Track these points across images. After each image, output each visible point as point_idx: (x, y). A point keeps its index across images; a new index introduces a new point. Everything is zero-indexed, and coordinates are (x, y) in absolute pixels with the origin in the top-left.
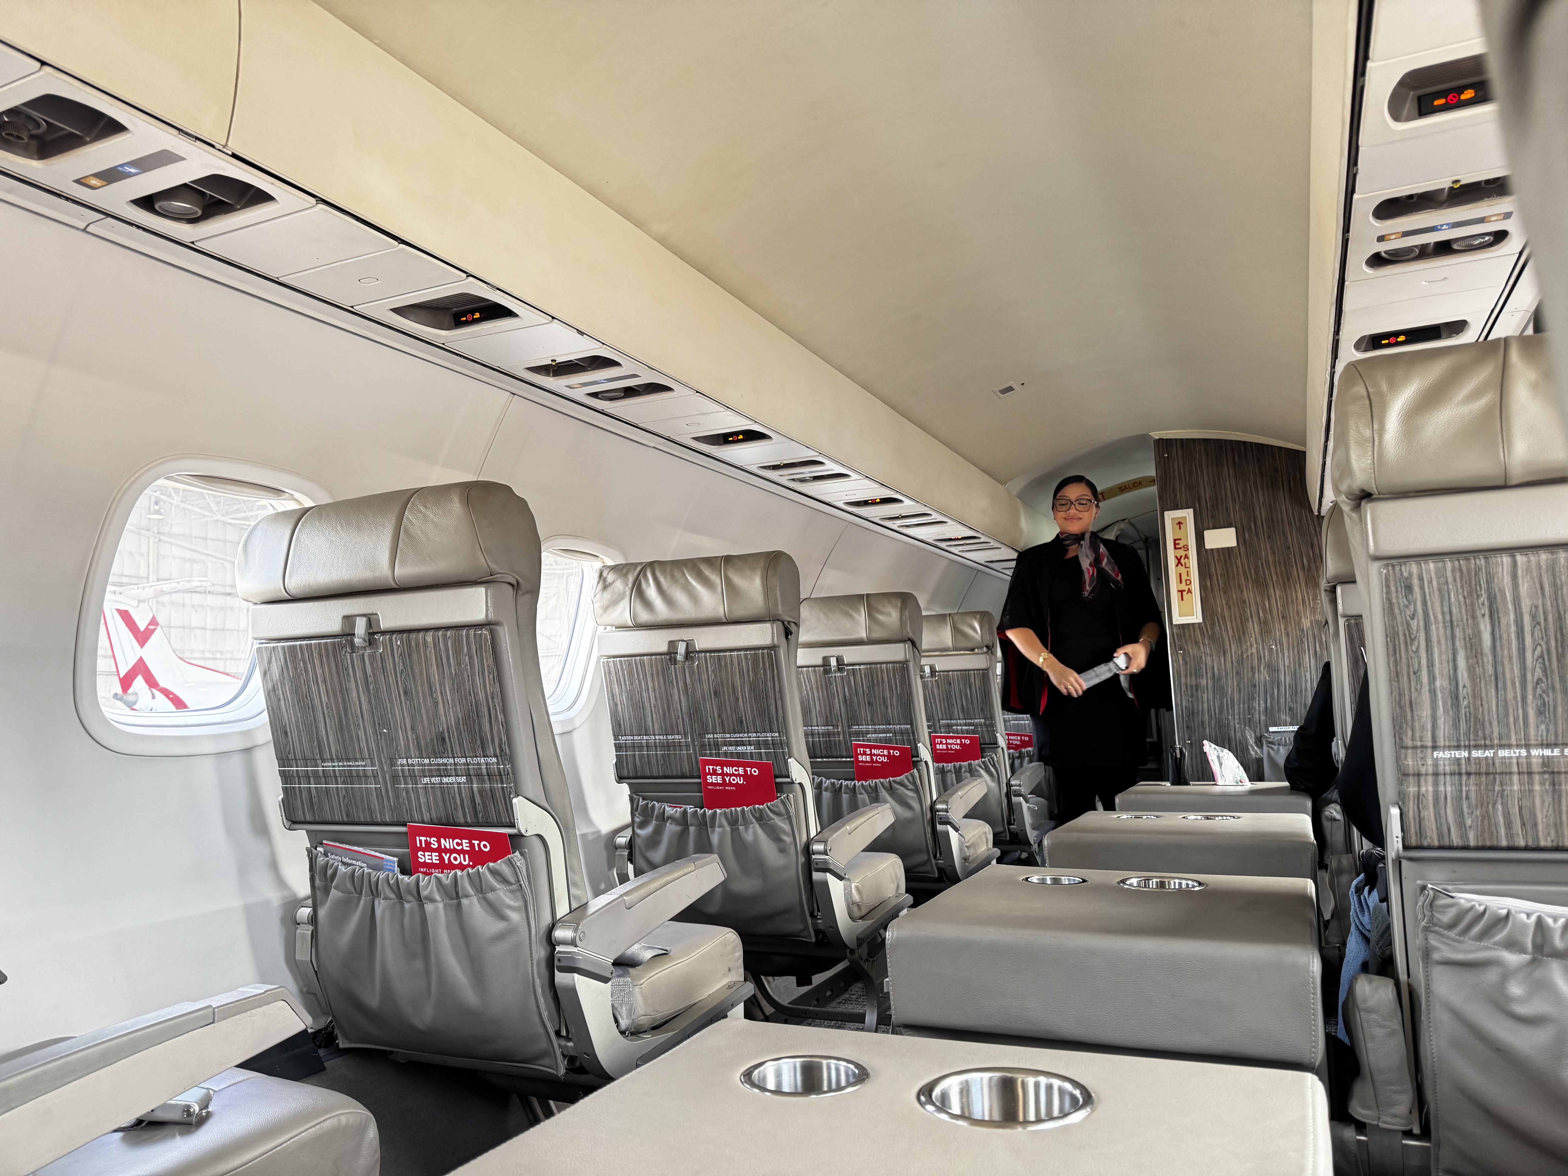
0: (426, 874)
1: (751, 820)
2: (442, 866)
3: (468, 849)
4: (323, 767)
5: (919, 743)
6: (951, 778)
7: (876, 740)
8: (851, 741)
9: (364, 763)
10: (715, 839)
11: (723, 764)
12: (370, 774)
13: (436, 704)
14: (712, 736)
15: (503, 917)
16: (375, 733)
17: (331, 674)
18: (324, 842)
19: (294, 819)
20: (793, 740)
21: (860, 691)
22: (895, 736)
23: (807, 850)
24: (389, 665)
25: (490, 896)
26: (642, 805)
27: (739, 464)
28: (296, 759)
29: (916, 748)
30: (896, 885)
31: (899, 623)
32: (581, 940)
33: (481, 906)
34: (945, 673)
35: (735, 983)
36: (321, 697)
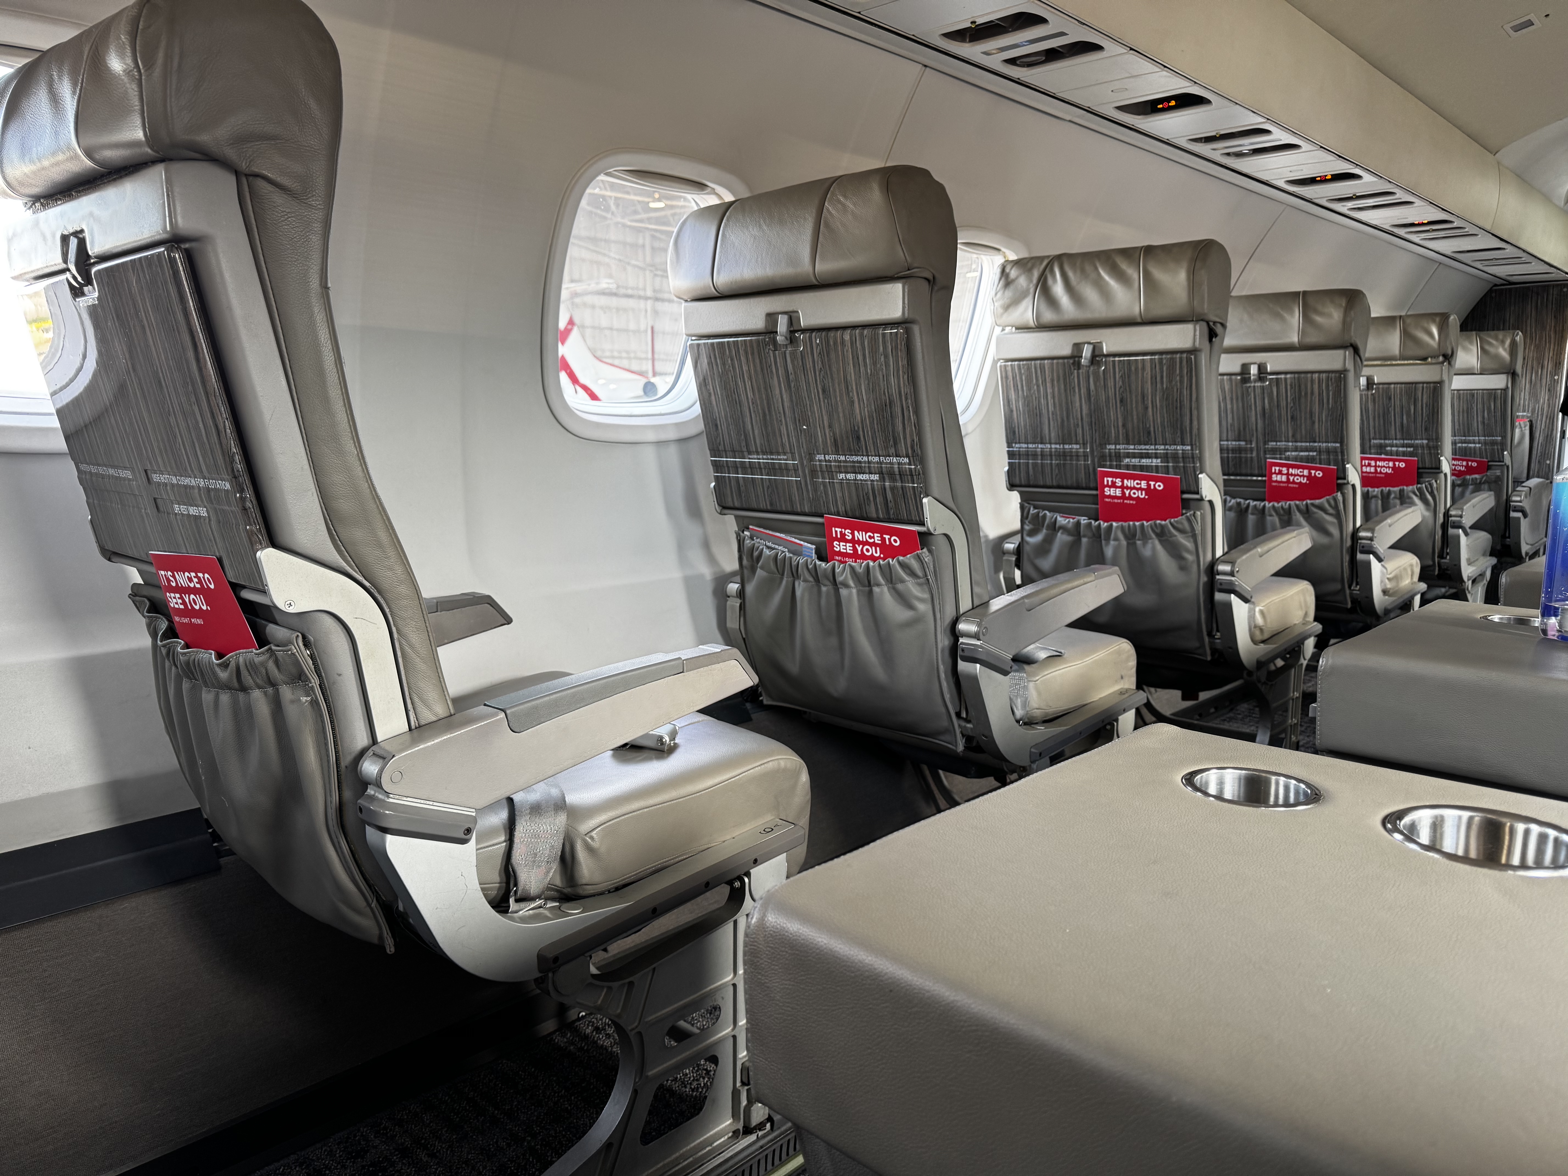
0: (841, 562)
1: (1150, 536)
2: (855, 556)
3: (880, 542)
4: (749, 459)
5: (1348, 463)
6: (1378, 504)
7: (1296, 459)
8: (1266, 458)
9: (785, 457)
10: (1109, 551)
11: (1123, 477)
12: (791, 467)
13: (852, 403)
14: (1113, 447)
15: (911, 607)
16: (795, 429)
17: (755, 371)
18: (751, 527)
19: (724, 505)
20: (1207, 454)
21: (1283, 404)
22: (1320, 455)
23: (1211, 569)
24: (809, 364)
25: (900, 586)
26: (1033, 514)
27: (1165, 137)
28: (725, 451)
29: (1344, 470)
30: (1304, 612)
31: (1340, 326)
32: (984, 635)
33: (891, 595)
34: (1385, 386)
35: (1127, 690)
36: (747, 393)
